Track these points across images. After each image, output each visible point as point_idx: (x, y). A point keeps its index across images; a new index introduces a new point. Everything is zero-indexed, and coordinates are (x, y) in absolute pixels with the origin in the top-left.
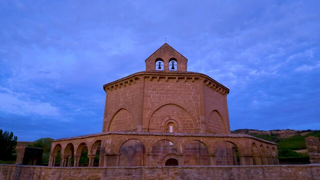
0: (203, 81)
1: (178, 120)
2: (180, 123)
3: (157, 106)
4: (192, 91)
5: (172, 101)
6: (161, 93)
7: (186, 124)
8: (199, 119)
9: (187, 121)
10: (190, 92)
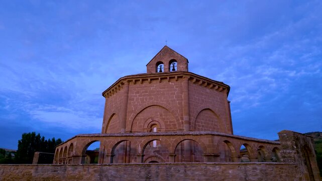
0: (187, 79)
1: (161, 121)
2: (163, 124)
3: (140, 108)
4: (175, 90)
5: (155, 102)
6: (144, 95)
7: (170, 125)
8: (182, 119)
9: (170, 122)
10: (173, 92)
